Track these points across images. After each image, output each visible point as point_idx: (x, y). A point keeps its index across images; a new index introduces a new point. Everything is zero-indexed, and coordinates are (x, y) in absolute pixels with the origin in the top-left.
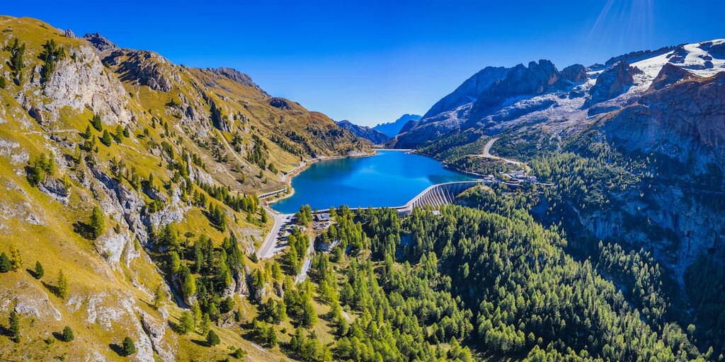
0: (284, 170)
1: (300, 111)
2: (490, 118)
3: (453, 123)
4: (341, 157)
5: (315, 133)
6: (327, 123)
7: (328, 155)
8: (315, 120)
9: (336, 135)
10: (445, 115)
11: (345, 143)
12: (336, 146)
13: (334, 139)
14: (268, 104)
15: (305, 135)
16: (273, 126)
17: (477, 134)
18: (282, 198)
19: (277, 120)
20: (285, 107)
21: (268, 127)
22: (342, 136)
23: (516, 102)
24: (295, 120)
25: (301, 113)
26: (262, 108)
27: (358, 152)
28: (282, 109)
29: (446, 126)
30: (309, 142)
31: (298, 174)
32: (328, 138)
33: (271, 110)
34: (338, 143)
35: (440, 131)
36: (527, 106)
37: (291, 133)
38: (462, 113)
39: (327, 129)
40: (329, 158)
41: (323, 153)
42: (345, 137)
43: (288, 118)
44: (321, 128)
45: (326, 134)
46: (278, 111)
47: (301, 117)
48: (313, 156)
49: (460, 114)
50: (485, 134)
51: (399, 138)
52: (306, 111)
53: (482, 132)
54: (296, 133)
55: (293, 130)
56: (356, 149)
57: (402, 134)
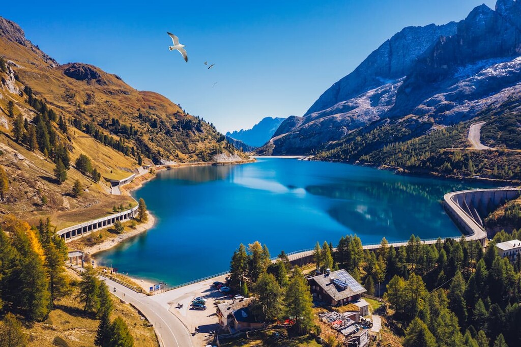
0: (113, 177)
1: (122, 89)
2: (441, 97)
3: (367, 113)
4: (203, 164)
5: (154, 125)
6: (172, 110)
7: (181, 160)
8: (152, 104)
9: (190, 129)
10: (350, 104)
11: (206, 141)
12: (191, 146)
13: (188, 135)
14: (59, 73)
15: (136, 125)
16: (72, 108)
17: (424, 123)
18: (128, 234)
19: (78, 99)
20: (94, 80)
21: (62, 108)
22: (199, 130)
23: (484, 67)
24: (116, 102)
25: (125, 93)
26: (47, 77)
27: (229, 156)
28: (88, 83)
29: (355, 118)
30: (145, 138)
31: (141, 186)
32: (176, 134)
33: (67, 83)
34: (193, 142)
35: (347, 125)
36: (509, 72)
37: (110, 122)
38: (379, 99)
39: (173, 118)
40: (183, 166)
41: (171, 157)
42: (204, 131)
43: (100, 98)
44: (164, 116)
45: (173, 127)
46: (81, 86)
47: (125, 98)
48: (156, 161)
49: (375, 100)
50: (439, 123)
51: (275, 142)
52: (133, 91)
53: (432, 120)
54: (120, 122)
55: (113, 115)
56: (225, 152)
57: (280, 137)
